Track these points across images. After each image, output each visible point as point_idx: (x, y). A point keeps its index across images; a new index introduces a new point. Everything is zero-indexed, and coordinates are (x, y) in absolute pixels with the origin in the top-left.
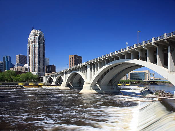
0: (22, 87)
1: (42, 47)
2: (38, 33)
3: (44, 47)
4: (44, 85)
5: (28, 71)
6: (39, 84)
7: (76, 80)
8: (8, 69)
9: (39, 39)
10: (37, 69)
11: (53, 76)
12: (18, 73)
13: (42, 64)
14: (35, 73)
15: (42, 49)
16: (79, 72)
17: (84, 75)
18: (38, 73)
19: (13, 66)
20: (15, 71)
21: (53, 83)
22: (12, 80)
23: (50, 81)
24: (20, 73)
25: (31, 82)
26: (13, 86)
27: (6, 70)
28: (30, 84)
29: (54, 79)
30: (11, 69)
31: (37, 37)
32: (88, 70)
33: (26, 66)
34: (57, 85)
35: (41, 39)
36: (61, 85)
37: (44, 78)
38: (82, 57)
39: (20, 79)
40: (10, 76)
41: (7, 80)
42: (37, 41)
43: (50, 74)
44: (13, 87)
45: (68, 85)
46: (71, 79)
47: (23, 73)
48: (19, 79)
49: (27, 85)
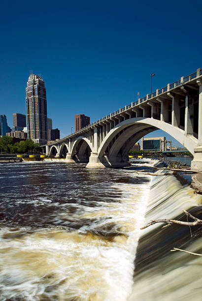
0: (21, 161)
1: (43, 102)
2: (38, 79)
3: (45, 101)
4: (47, 157)
5: (28, 138)
6: (41, 156)
7: (82, 150)
8: (4, 134)
9: (39, 88)
10: (38, 134)
11: (56, 145)
12: (16, 140)
13: (43, 127)
14: (36, 141)
15: (43, 105)
16: (85, 139)
17: (91, 142)
18: (40, 141)
19: (10, 130)
20: (12, 137)
21: (57, 155)
22: (9, 150)
23: (54, 152)
24: (18, 140)
25: (32, 154)
26: (11, 159)
27: (1, 136)
28: (30, 156)
29: (58, 149)
30: (8, 134)
31: (36, 86)
32: (96, 135)
33: (25, 130)
34: (61, 157)
35: (41, 89)
36: (65, 158)
37: (47, 147)
38: (89, 118)
39: (19, 150)
40: (6, 144)
41: (3, 151)
42: (36, 92)
43: (53, 142)
44: (11, 161)
45: (73, 157)
46: (77, 148)
47: (23, 140)
48: (17, 149)
49: (27, 158)
